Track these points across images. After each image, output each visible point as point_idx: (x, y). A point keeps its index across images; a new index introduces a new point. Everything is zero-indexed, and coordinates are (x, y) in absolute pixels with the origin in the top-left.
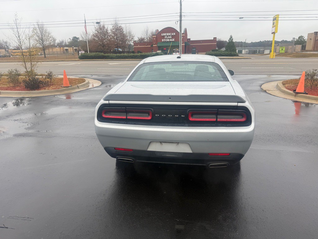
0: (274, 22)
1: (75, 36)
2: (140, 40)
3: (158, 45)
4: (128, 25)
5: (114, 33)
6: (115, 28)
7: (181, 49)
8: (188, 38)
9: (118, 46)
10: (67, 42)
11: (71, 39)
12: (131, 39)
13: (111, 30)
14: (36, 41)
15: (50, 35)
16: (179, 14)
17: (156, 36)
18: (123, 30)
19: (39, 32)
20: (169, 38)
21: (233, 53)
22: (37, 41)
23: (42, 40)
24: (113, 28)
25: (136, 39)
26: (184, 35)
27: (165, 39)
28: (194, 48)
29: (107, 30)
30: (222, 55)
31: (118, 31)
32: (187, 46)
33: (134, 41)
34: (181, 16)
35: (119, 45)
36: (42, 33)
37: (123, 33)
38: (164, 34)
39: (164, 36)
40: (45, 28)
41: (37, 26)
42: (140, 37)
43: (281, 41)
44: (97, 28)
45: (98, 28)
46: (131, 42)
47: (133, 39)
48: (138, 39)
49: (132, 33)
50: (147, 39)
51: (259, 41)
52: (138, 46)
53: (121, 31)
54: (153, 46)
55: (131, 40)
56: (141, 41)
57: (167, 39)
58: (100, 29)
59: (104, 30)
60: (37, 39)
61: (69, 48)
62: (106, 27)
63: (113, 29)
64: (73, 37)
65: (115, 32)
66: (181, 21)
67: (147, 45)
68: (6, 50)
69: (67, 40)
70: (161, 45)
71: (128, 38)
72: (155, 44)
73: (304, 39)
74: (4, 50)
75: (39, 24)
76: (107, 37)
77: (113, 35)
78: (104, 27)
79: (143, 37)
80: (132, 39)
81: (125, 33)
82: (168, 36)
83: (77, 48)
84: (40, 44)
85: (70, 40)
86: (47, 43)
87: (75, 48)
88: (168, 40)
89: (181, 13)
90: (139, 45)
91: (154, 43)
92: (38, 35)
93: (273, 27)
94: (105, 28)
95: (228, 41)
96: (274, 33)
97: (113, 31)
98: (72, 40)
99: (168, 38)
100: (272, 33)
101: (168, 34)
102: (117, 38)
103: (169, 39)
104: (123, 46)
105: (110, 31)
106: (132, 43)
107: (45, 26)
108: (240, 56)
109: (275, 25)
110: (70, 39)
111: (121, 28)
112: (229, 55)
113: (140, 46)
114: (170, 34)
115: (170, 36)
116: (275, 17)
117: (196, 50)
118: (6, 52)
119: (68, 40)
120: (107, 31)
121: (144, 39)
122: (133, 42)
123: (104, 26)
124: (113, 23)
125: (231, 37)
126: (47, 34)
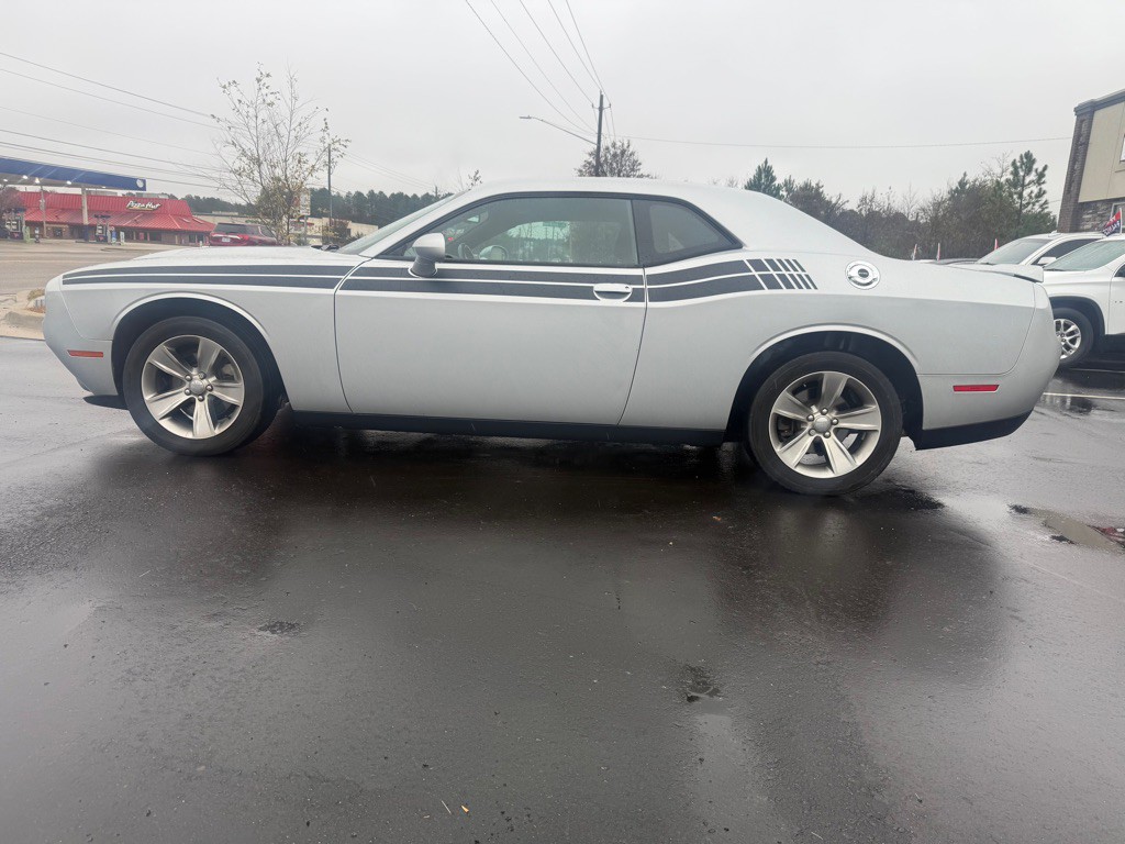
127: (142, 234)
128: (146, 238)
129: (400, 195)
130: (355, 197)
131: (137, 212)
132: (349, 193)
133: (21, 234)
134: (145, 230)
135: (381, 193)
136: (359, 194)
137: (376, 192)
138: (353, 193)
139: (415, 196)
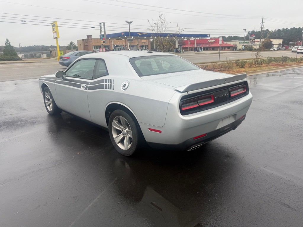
0: (54, 28)
21: (15, 57)
30: (2, 59)
43: (50, 46)
51: (29, 46)
73: (75, 44)
93: (54, 33)
95: (5, 45)
96: (56, 38)
100: (54, 38)
108: (23, 61)
109: (55, 31)
112: (12, 60)
116: (54, 23)
125: (7, 41)
127: (210, 48)
128: (211, 49)
129: (294, 28)
130: (277, 31)
131: (210, 42)
132: (276, 30)
133: (180, 51)
134: (211, 47)
135: (287, 28)
136: (279, 30)
137: (285, 28)
138: (277, 29)
139: (300, 28)
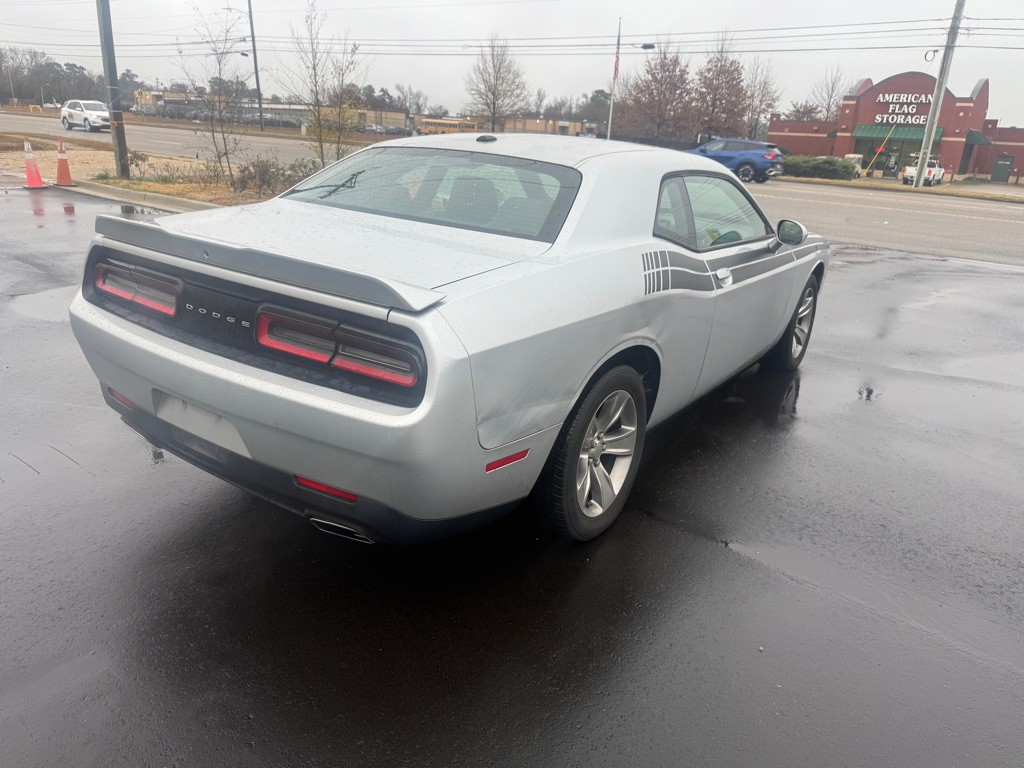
1: (600, 89)
2: (798, 111)
3: (858, 134)
4: (764, 57)
5: (707, 82)
6: (716, 66)
7: (925, 154)
8: (988, 117)
9: (710, 128)
10: (574, 106)
11: (590, 96)
12: (763, 106)
13: (701, 74)
14: (477, 96)
15: (517, 81)
16: (948, 24)
17: (854, 102)
18: (740, 74)
19: (491, 70)
20: (903, 113)
22: (481, 94)
23: (493, 94)
24: (710, 66)
25: (784, 108)
26: (972, 105)
27: (890, 114)
28: (1004, 157)
29: (684, 72)
31: (722, 79)
32: (976, 147)
33: (773, 115)
34: (953, 32)
35: (714, 124)
36: (497, 71)
37: (738, 83)
38: (889, 98)
39: (888, 104)
40: (508, 58)
41: (488, 51)
42: (801, 102)
44: (653, 63)
45: (656, 65)
46: (762, 116)
47: (773, 107)
48: (792, 108)
49: (774, 88)
50: (828, 111)
52: (783, 131)
53: (734, 79)
54: (835, 137)
55: (764, 111)
56: (804, 117)
57: (897, 114)
58: (663, 66)
59: (674, 70)
60: (483, 91)
61: (572, 124)
62: (683, 62)
63: (709, 70)
64: (596, 92)
65: (711, 80)
66: (949, 48)
67: (816, 131)
68: (407, 117)
69: (575, 98)
70: (869, 135)
71: (757, 102)
72: (844, 130)
74: (402, 116)
75: (496, 43)
76: (681, 94)
77: (704, 90)
78: (676, 62)
79: (813, 102)
80: (769, 106)
81: (744, 84)
82: (902, 105)
83: (594, 125)
84: (487, 104)
85: (584, 100)
86: (506, 104)
87: (587, 125)
88: (900, 119)
89: (956, 18)
90: (787, 130)
91: (844, 127)
92: (486, 76)
94: (678, 64)
97: (705, 77)
98: (592, 99)
99: (900, 111)
101: (903, 98)
102: (714, 100)
103: (906, 115)
104: (729, 128)
105: (697, 77)
106: (764, 119)
107: (510, 51)
110: (585, 96)
111: (736, 70)
113: (789, 131)
114: (912, 98)
115: (909, 105)
117: (1011, 166)
118: (408, 122)
119: (578, 100)
120: (682, 76)
121: (815, 109)
122: (769, 116)
123: (677, 58)
124: (714, 47)
126: (511, 76)
